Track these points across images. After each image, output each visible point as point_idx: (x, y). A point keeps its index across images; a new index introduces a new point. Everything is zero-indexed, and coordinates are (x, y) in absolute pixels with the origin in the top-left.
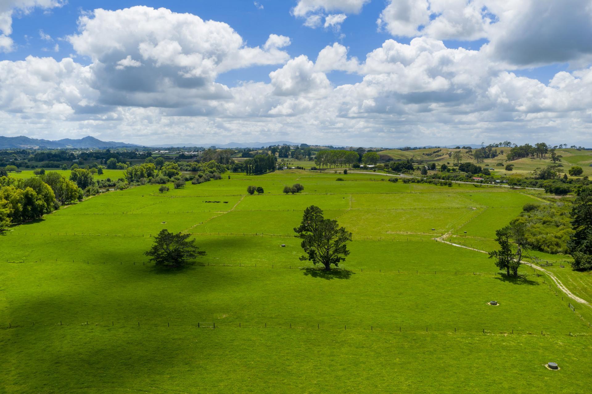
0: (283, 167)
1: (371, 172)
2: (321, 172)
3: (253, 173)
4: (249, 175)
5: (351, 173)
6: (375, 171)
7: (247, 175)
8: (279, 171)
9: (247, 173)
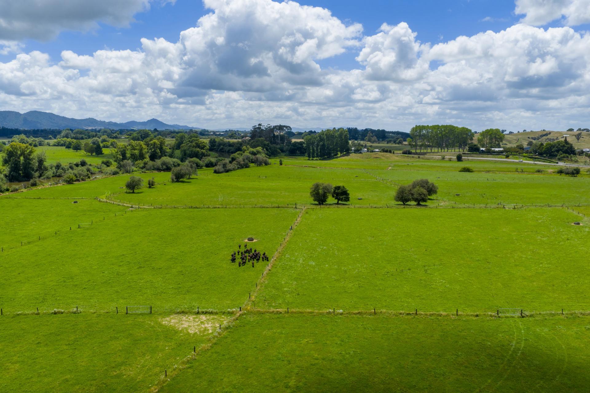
0: (361, 149)
1: (501, 158)
2: (419, 157)
3: (317, 156)
4: (312, 160)
5: (468, 160)
6: (507, 157)
7: (309, 160)
8: (355, 154)
9: (309, 156)
